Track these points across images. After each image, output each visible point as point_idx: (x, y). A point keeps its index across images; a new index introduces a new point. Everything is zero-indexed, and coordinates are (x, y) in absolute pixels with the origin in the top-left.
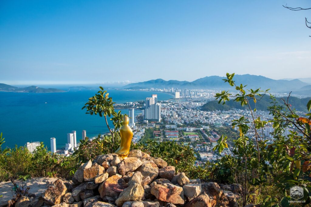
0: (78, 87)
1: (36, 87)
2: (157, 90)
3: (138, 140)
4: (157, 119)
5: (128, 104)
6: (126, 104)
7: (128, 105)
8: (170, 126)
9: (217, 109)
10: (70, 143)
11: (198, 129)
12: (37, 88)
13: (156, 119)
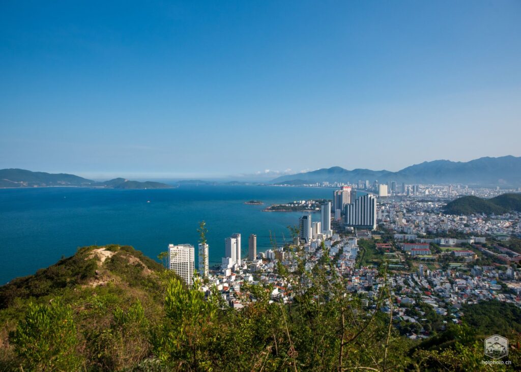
0: (192, 181)
1: (124, 179)
2: (337, 185)
3: (355, 255)
4: (370, 225)
5: (296, 203)
6: (294, 204)
7: (296, 205)
8: (404, 236)
9: (478, 213)
10: (230, 257)
11: (464, 241)
12: (126, 181)
13: (367, 225)
